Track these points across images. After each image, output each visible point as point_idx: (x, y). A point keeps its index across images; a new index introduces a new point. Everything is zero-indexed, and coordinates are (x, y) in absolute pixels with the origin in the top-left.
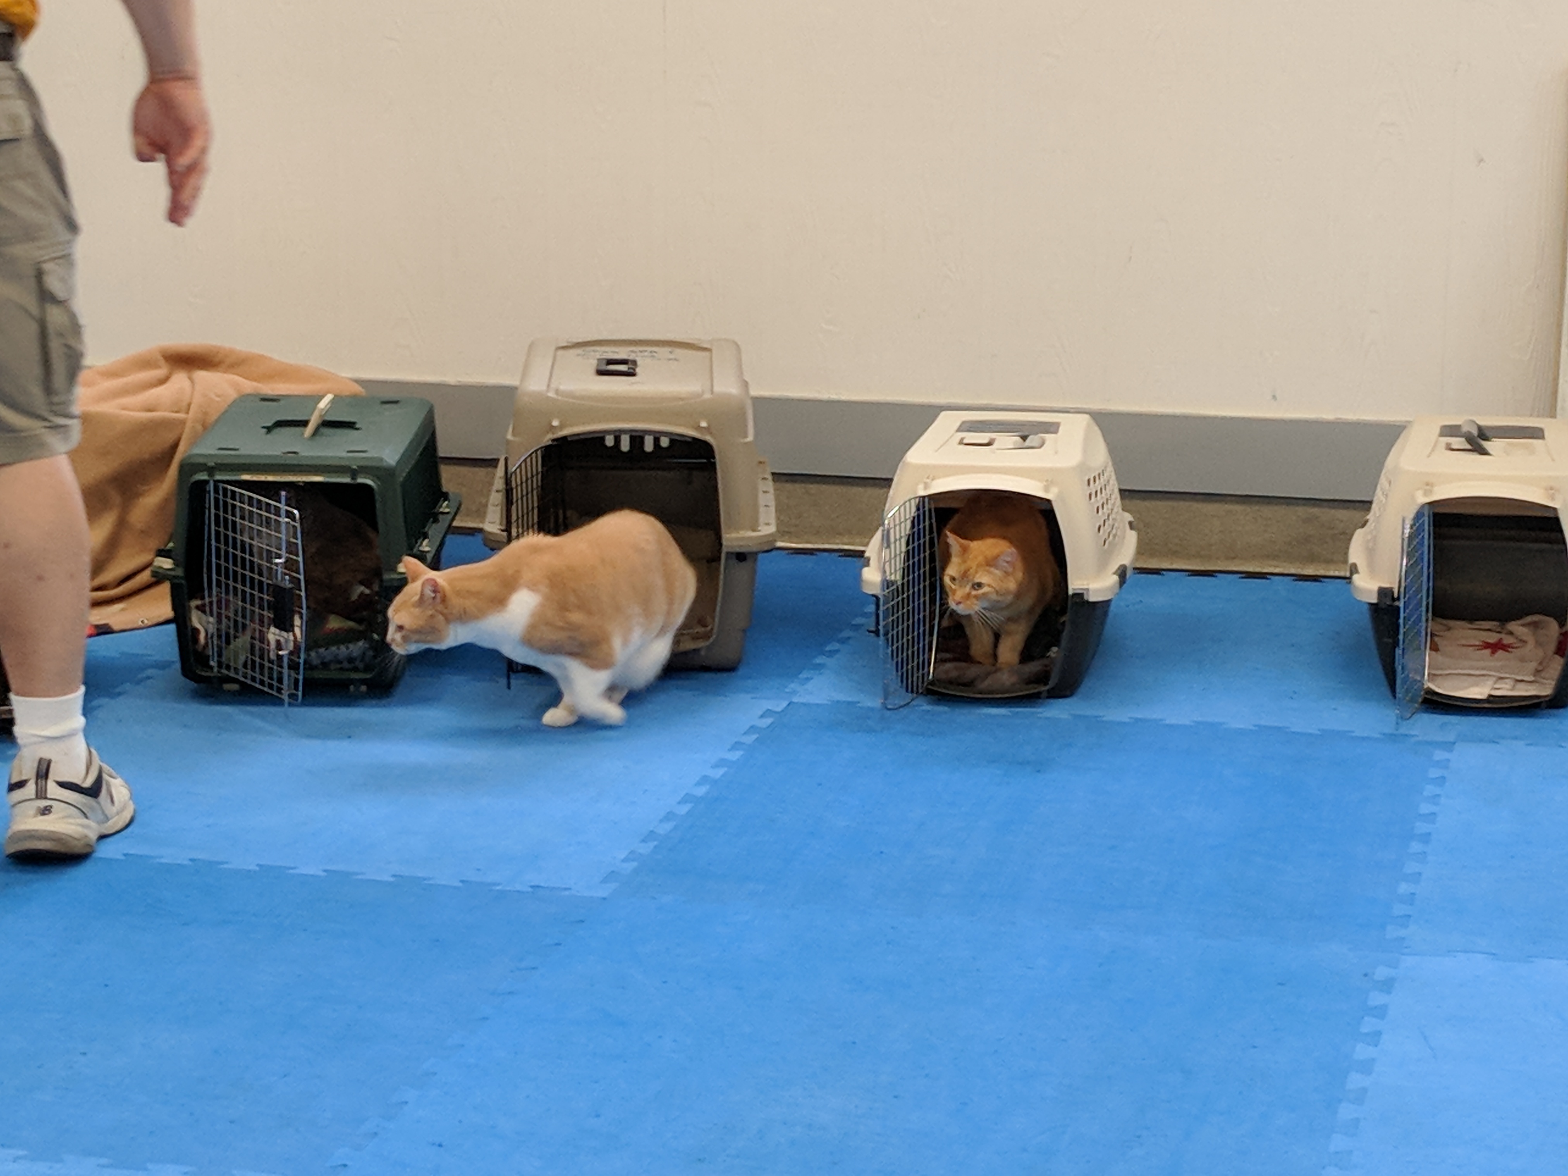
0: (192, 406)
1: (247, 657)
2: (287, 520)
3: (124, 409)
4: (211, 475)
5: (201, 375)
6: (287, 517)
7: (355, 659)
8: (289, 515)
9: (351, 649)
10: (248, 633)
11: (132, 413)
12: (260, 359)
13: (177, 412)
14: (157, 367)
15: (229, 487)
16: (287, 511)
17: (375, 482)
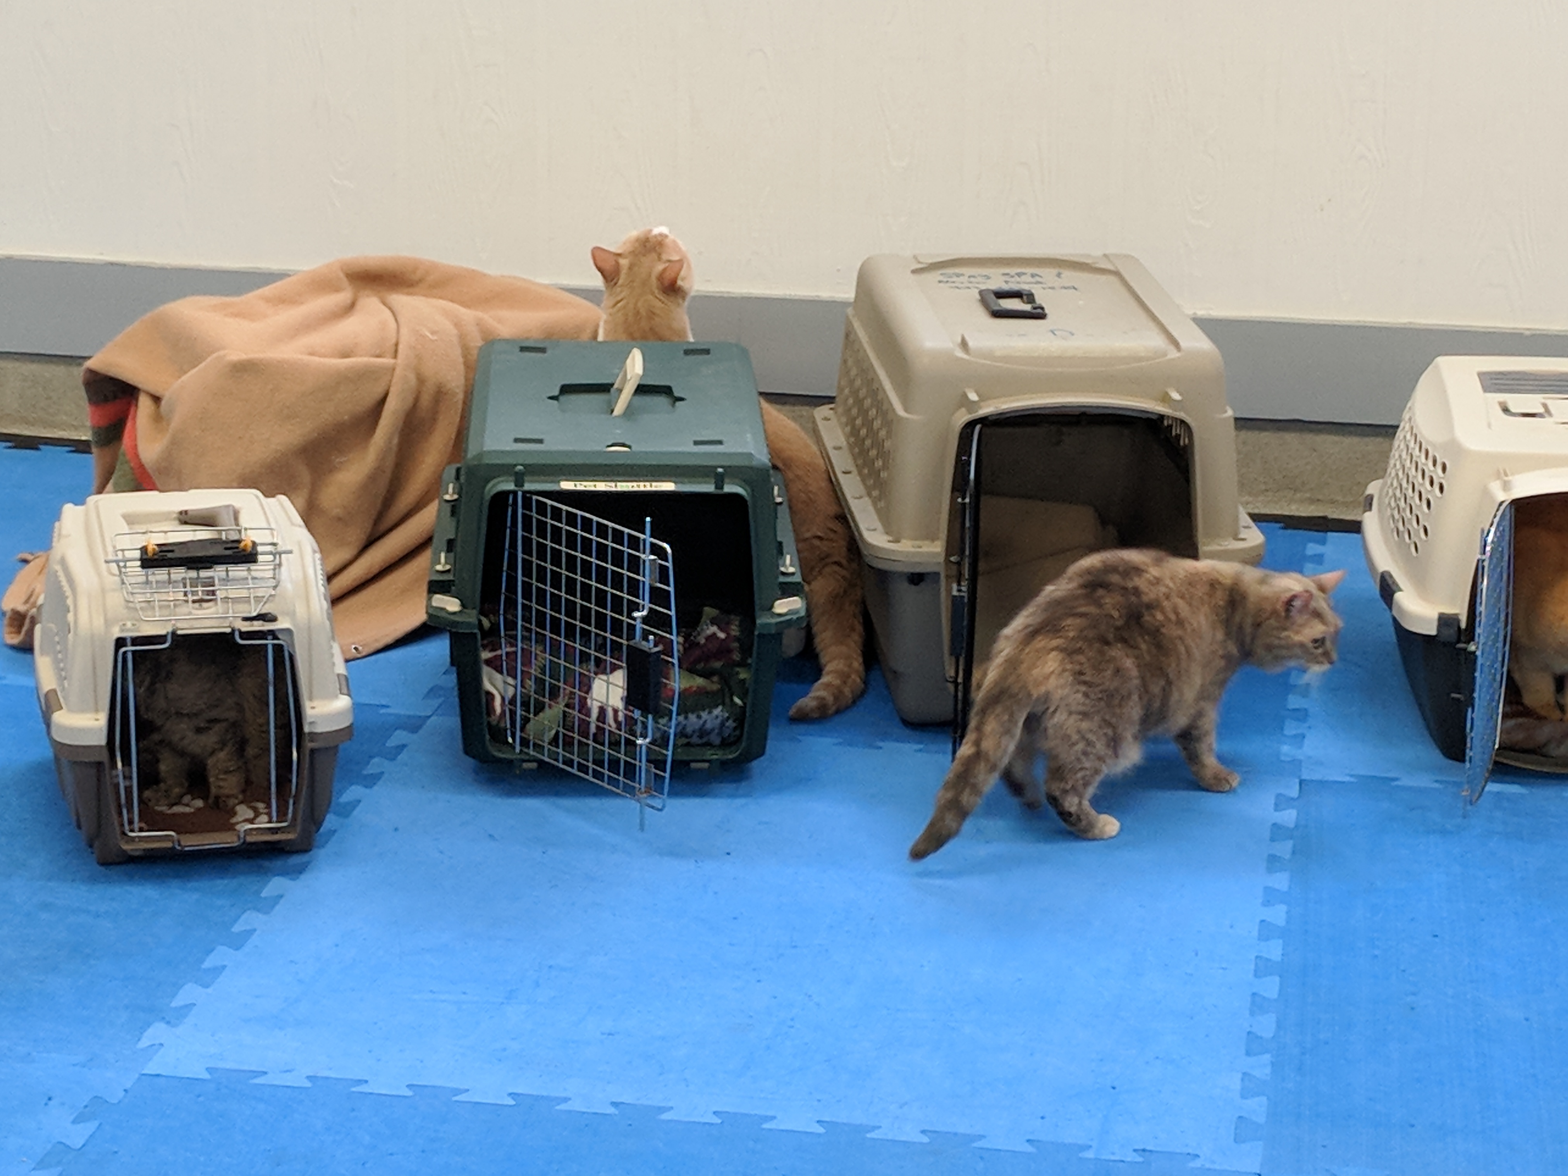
0: (401, 347)
1: (557, 733)
2: (652, 557)
3: (312, 354)
4: (519, 483)
5: (400, 300)
6: (652, 553)
7: (709, 733)
8: (656, 550)
9: (703, 719)
10: (562, 701)
11: (322, 360)
12: (473, 275)
13: (378, 356)
14: (337, 290)
15: (549, 502)
16: (652, 544)
17: (745, 490)
